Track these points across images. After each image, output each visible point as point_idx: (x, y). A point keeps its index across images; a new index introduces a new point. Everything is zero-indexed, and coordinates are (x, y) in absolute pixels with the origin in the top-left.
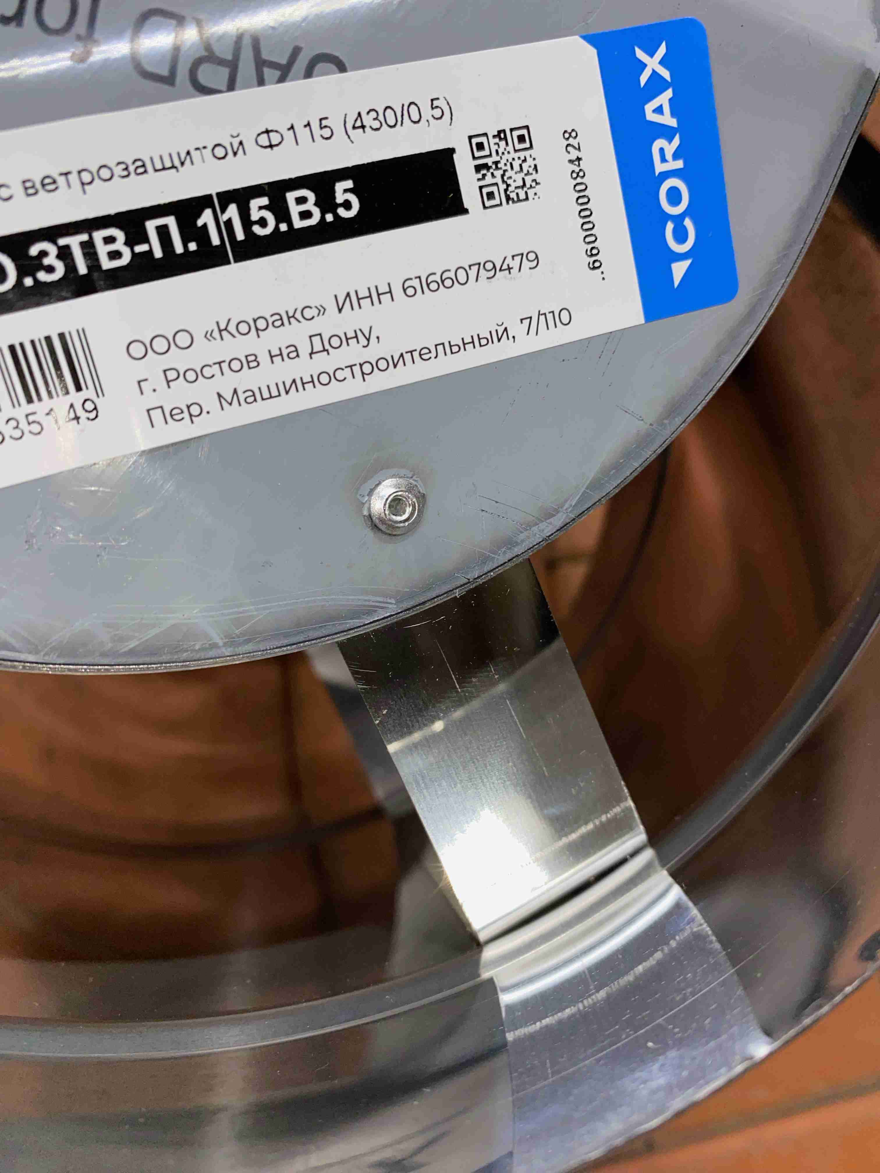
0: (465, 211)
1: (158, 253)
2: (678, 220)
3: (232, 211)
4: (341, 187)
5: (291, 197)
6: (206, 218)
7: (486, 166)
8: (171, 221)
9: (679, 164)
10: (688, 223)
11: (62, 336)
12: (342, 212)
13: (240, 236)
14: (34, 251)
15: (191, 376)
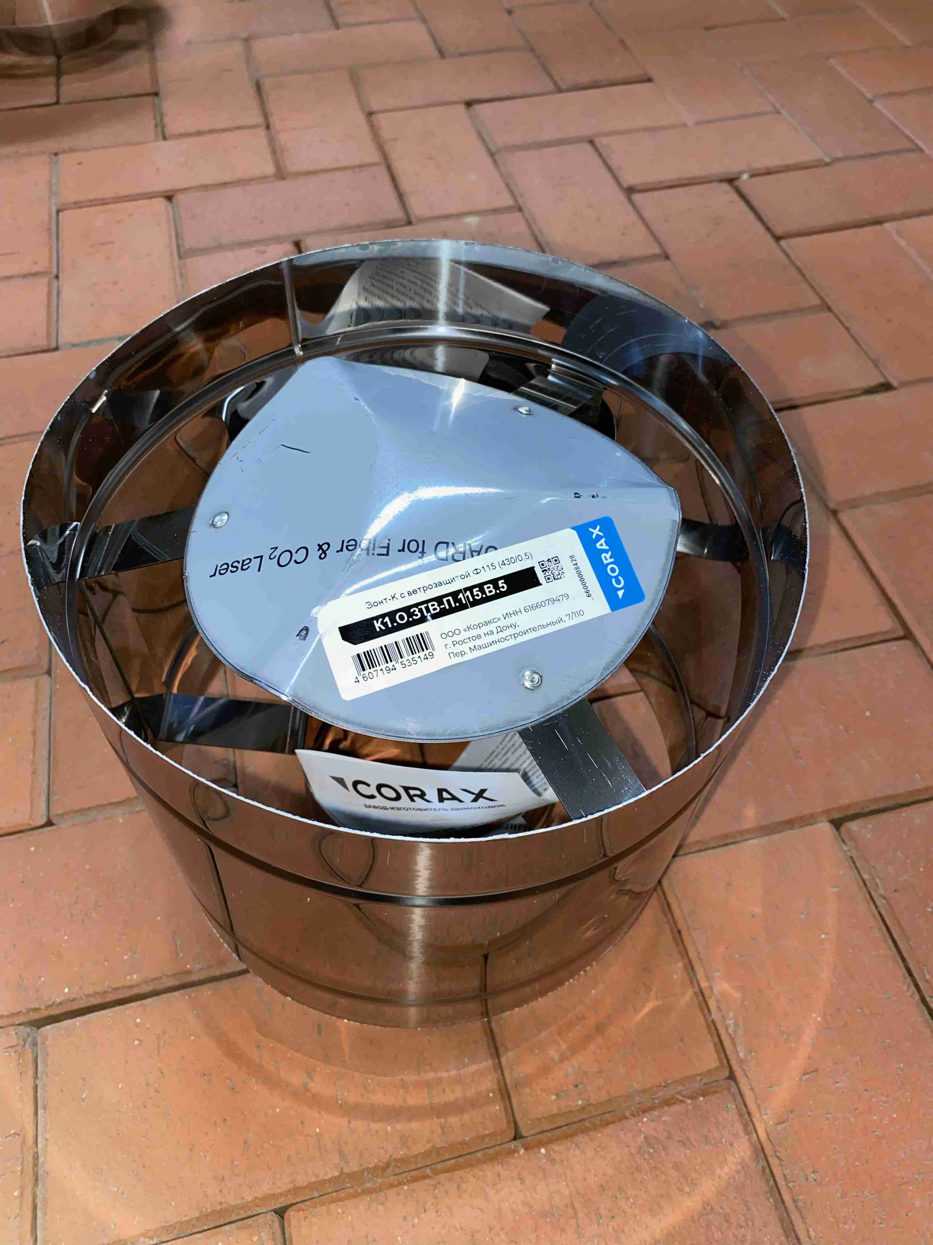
0: (541, 584)
1: (447, 607)
2: (616, 578)
3: (468, 593)
4: (500, 582)
5: (485, 587)
6: (461, 596)
7: (546, 570)
8: (450, 598)
9: (612, 560)
10: (620, 578)
11: (421, 634)
12: (501, 589)
13: (471, 600)
14: (412, 611)
15: (461, 643)
